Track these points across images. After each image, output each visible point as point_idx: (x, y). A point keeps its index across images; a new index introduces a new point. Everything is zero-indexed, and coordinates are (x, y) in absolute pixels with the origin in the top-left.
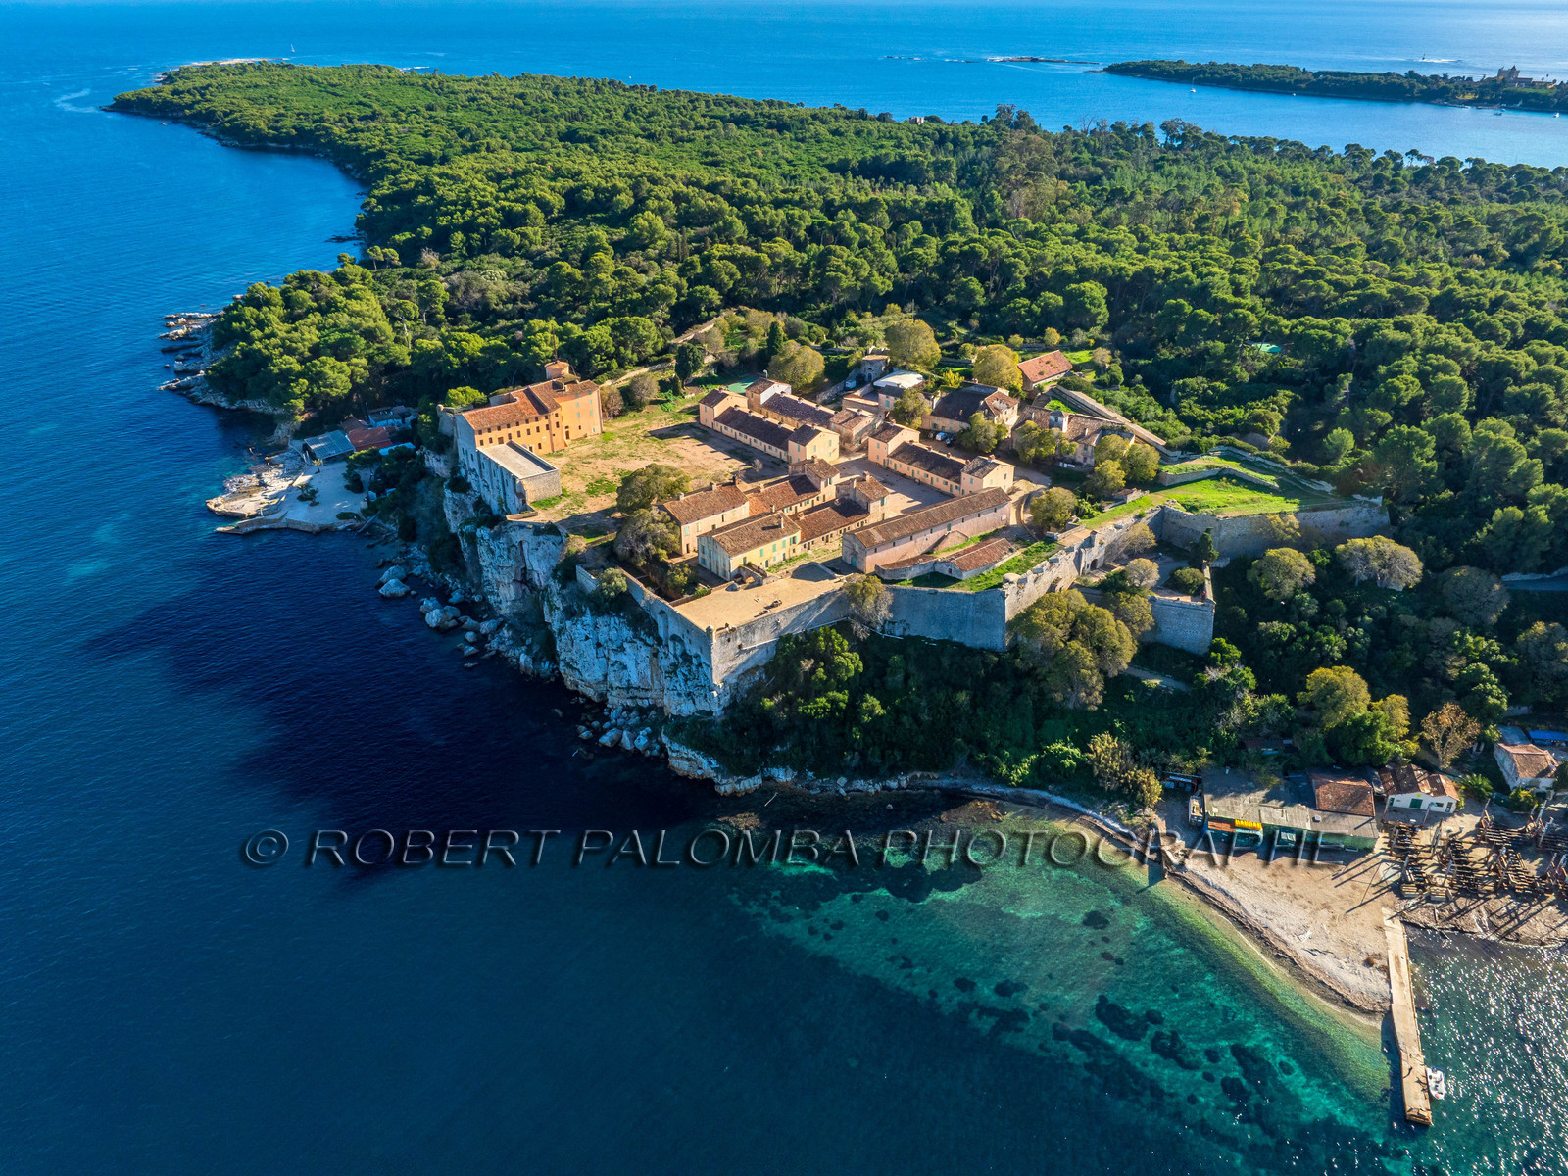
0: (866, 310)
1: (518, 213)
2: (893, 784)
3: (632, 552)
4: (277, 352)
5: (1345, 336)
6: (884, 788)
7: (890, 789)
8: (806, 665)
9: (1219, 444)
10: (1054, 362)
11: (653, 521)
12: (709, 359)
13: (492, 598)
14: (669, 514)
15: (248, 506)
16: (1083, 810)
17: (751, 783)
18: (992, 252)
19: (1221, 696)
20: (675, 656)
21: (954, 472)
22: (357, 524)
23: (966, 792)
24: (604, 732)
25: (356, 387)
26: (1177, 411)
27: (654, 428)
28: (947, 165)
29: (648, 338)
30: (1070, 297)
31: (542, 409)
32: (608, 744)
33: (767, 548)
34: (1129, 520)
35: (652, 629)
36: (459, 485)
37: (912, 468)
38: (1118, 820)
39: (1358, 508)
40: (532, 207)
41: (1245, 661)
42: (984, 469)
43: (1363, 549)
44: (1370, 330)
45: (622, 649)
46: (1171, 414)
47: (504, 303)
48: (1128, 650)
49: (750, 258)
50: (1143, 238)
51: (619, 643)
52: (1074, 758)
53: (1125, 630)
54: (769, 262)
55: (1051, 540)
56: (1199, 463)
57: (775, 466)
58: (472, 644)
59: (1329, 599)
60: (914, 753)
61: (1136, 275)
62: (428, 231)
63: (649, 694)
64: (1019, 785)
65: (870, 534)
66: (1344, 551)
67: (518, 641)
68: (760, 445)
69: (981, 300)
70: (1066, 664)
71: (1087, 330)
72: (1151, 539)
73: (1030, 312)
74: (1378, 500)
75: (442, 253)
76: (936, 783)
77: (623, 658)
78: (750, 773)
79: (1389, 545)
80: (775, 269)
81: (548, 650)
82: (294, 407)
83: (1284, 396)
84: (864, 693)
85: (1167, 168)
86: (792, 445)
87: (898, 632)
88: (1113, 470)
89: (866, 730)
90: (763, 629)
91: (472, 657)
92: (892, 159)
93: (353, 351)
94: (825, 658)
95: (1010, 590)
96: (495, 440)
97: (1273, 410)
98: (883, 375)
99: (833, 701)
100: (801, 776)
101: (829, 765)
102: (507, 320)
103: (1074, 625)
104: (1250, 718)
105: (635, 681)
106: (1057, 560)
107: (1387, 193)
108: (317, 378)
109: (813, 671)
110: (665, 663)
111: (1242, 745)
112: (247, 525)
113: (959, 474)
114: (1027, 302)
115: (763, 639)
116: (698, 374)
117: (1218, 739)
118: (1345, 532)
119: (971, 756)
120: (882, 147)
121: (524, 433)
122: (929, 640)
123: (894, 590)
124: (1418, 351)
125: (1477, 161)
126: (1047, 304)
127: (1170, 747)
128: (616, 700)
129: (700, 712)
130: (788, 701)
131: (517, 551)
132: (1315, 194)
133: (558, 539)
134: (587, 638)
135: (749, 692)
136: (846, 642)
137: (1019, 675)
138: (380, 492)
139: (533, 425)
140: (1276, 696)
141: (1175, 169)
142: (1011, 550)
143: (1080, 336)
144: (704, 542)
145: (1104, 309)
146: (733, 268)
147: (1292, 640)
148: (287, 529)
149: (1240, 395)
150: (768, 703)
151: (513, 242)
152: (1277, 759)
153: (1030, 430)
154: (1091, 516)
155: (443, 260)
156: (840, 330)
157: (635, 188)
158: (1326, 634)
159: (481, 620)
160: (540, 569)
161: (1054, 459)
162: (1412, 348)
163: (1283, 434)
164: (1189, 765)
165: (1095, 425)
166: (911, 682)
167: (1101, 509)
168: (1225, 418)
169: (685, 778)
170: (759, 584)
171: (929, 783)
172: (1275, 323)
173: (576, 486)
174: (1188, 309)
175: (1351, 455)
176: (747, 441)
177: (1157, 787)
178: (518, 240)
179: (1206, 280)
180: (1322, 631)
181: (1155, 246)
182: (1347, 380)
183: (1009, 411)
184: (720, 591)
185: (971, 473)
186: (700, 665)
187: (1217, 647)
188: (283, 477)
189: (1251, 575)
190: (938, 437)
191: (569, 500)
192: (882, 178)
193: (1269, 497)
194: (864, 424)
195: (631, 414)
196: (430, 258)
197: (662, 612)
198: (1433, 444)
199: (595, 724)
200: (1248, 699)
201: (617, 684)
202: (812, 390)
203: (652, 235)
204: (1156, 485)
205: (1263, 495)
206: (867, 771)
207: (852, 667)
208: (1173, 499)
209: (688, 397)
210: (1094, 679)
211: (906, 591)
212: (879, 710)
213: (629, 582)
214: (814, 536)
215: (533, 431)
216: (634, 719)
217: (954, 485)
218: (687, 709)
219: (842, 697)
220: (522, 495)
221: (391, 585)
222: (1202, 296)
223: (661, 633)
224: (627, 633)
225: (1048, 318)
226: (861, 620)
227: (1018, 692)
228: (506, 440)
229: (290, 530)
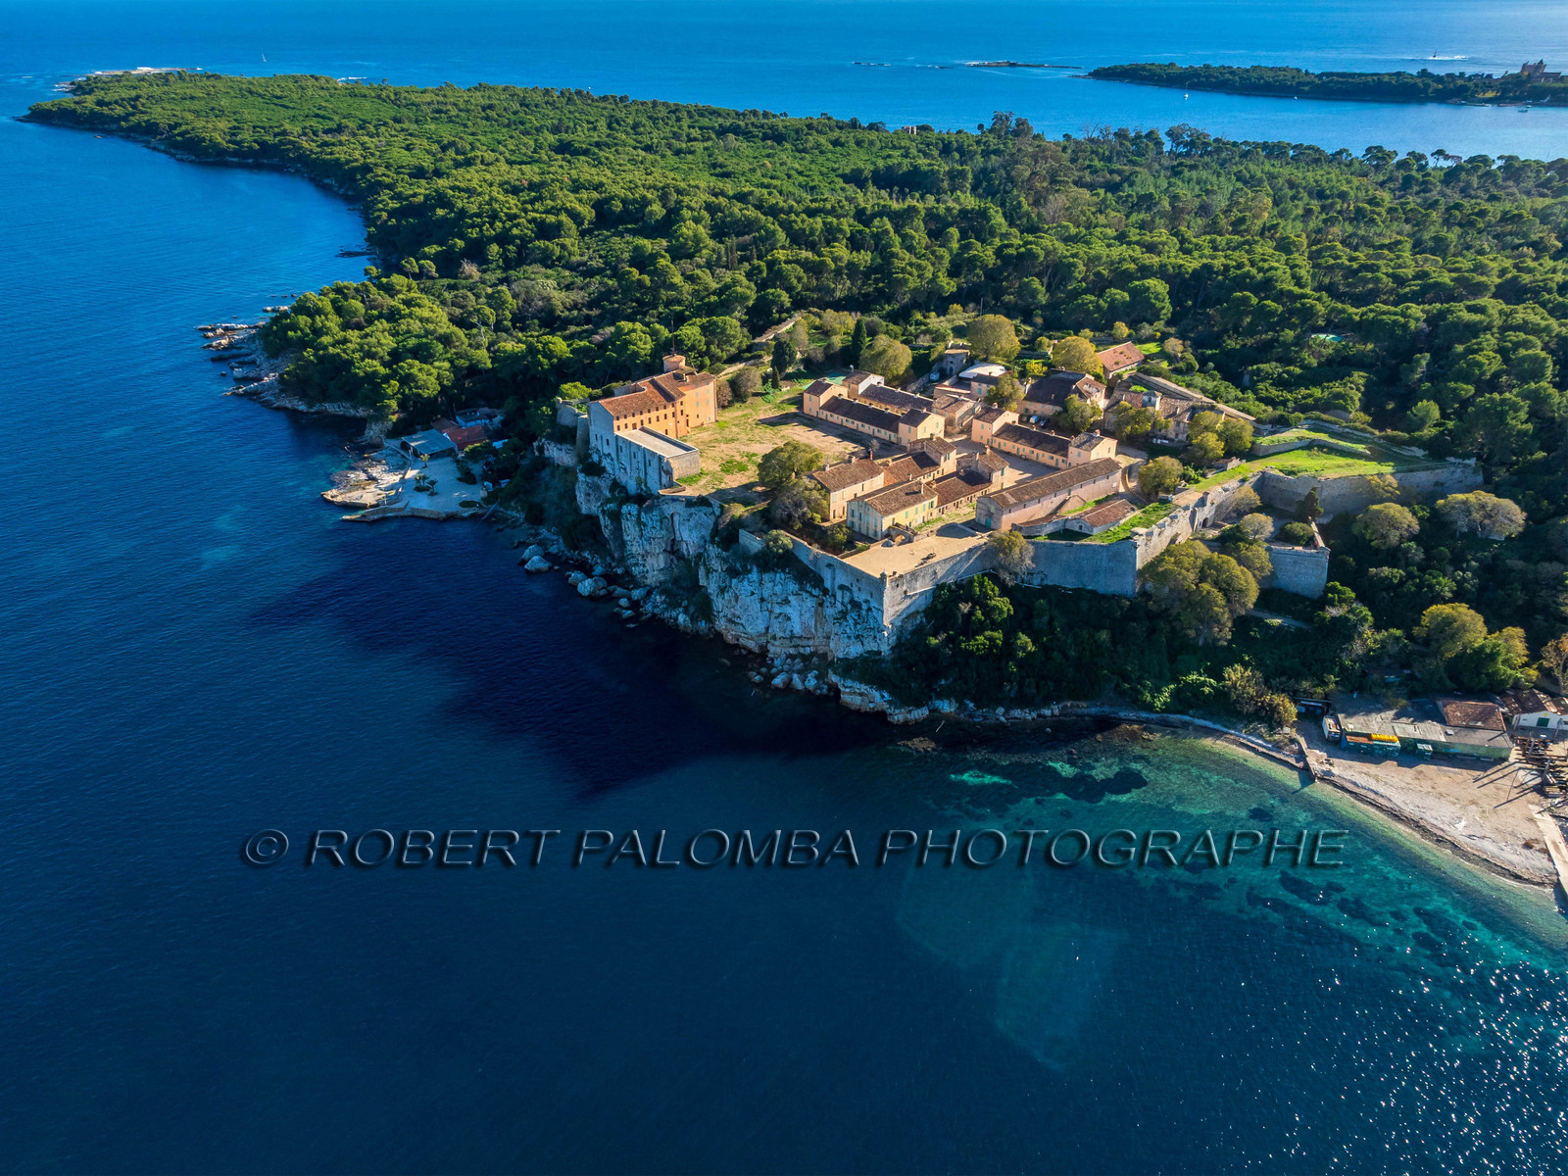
0: (929, 311)
1: (551, 225)
2: (1047, 712)
3: (790, 516)
4: (357, 355)
5: (1417, 320)
6: (1039, 716)
7: (1044, 717)
8: (965, 608)
9: (1306, 419)
10: (1127, 352)
11: (806, 489)
12: (799, 356)
13: (636, 570)
14: (819, 482)
15: (369, 496)
16: (1225, 730)
17: (920, 713)
18: (1048, 253)
19: (1344, 630)
20: (843, 603)
21: (1062, 448)
22: (480, 512)
23: (1114, 718)
24: (774, 676)
25: (444, 389)
26: (1255, 392)
27: (762, 417)
28: (962, 174)
29: (734, 337)
30: (1133, 292)
31: (670, 398)
32: (781, 686)
33: (911, 510)
34: (1233, 484)
35: (818, 581)
36: (594, 470)
37: (1017, 445)
38: (1261, 737)
39: (1452, 469)
40: (563, 217)
41: (1360, 598)
42: (1090, 443)
43: (1465, 503)
44: (1442, 315)
45: (786, 601)
46: (1250, 395)
47: (569, 310)
48: (1253, 594)
49: (814, 262)
50: (1183, 241)
51: (783, 597)
52: (1211, 686)
53: (1250, 574)
54: (833, 266)
55: (1165, 501)
56: (1290, 435)
57: (889, 448)
58: (628, 609)
59: (1433, 548)
60: (1065, 684)
61: (1195, 270)
62: (460, 243)
63: (811, 643)
64: (1163, 711)
65: (1004, 497)
66: (1445, 505)
67: (673, 604)
68: (868, 429)
69: (1043, 298)
70: (1197, 604)
71: (1151, 324)
72: (1255, 499)
73: (1098, 308)
74: (1472, 462)
75: (480, 265)
76: (1085, 711)
77: (788, 610)
78: (919, 705)
79: (1490, 499)
80: (838, 272)
81: (705, 609)
82: (389, 407)
83: (1359, 377)
84: (1016, 632)
85: (1187, 174)
86: (902, 427)
87: (1036, 582)
88: (1212, 441)
89: (1020, 664)
90: (924, 577)
91: (630, 619)
92: (905, 168)
93: (432, 356)
94: (980, 601)
95: (1140, 541)
96: (630, 426)
97: (1351, 388)
98: (965, 368)
99: (991, 639)
100: (962, 706)
101: (987, 697)
102: (577, 325)
103: (1202, 571)
104: (1371, 650)
105: (798, 630)
106: (1176, 517)
107: (1417, 193)
108: (407, 380)
109: (971, 613)
110: (830, 612)
111: (1364, 674)
112: (372, 513)
113: (1066, 449)
114: (1093, 298)
115: (923, 586)
116: (790, 370)
117: (1343, 669)
118: (1440, 490)
119: (1117, 685)
120: (889, 156)
121: (654, 420)
122: (1064, 588)
123: (1033, 543)
124: (1495, 330)
125: (1510, 159)
126: (1113, 300)
127: (1299, 676)
128: (778, 650)
129: (868, 652)
130: (950, 639)
131: (667, 522)
132: (1343, 196)
133: (710, 510)
134: (753, 593)
135: (913, 633)
136: (996, 589)
137: (1151, 616)
138: (495, 482)
139: (662, 412)
140: (1393, 631)
141: (1194, 174)
142: (1133, 510)
143: (1147, 330)
144: (855, 506)
145: (1167, 304)
146: (800, 271)
147: (1402, 583)
148: (413, 516)
149: (1312, 378)
150: (934, 641)
151: (552, 253)
152: (1400, 685)
153: (1126, 409)
154: (1197, 482)
155: (484, 271)
156: (912, 329)
157: (664, 198)
158: (1434, 578)
159: (630, 590)
160: (690, 538)
161: (1148, 436)
162: (1488, 328)
163: (1365, 409)
164: (1319, 690)
165: (1185, 404)
166: (1056, 623)
167: (1204, 476)
168: (1304, 398)
169: (858, 712)
170: (910, 541)
171: (1080, 711)
172: (1343, 311)
173: (711, 466)
174: (1254, 300)
175: (1435, 425)
176: (854, 427)
177: (1293, 709)
178: (557, 251)
179: (1268, 274)
180: (1430, 574)
181: (1198, 247)
182: (1424, 360)
183: (1098, 394)
184: (876, 547)
185: (1078, 447)
186: (869, 609)
187: (1333, 590)
188: (390, 471)
189: (1356, 529)
190: (1032, 420)
191: (708, 478)
192: (896, 188)
193: (1362, 462)
194: (965, 408)
195: (737, 405)
196: (470, 269)
197: (829, 566)
198: (1526, 409)
199: (764, 670)
200: (1368, 633)
201: (781, 634)
202: (904, 381)
203: (698, 244)
204: (1251, 455)
205: (1358, 461)
206: (1023, 701)
207: (1005, 609)
208: (1273, 466)
209: (784, 389)
210: (1226, 616)
211: (1044, 544)
212: (1031, 647)
213: (793, 540)
214: (947, 502)
215: (662, 418)
216: (799, 665)
217: (1061, 458)
218: (855, 650)
219: (998, 635)
220: (669, 473)
221: (535, 561)
222: (1266, 287)
223: (828, 584)
224: (793, 586)
225: (1114, 313)
226: (1005, 568)
227: (1152, 631)
228: (639, 426)
229: (416, 517)
